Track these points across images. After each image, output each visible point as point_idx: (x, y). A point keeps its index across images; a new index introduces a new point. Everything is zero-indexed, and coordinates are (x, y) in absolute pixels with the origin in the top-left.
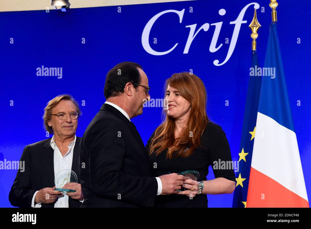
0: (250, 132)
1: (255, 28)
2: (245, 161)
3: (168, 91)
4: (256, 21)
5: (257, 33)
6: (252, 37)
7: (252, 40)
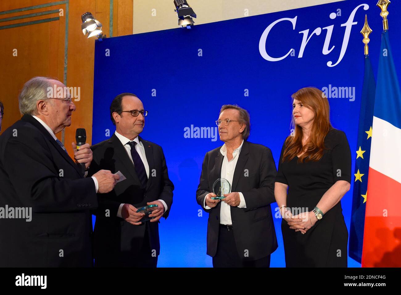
0: (366, 132)
1: (366, 33)
2: (363, 158)
3: (294, 104)
4: (367, 26)
5: (369, 38)
6: (364, 43)
7: (364, 45)
